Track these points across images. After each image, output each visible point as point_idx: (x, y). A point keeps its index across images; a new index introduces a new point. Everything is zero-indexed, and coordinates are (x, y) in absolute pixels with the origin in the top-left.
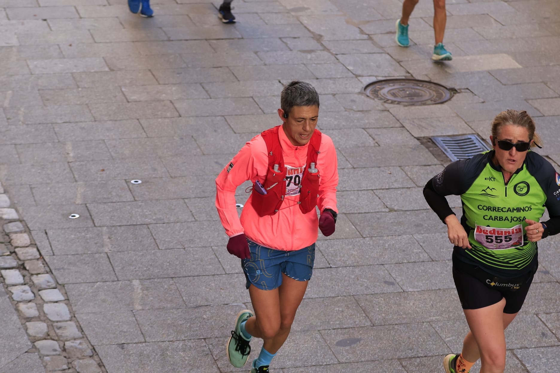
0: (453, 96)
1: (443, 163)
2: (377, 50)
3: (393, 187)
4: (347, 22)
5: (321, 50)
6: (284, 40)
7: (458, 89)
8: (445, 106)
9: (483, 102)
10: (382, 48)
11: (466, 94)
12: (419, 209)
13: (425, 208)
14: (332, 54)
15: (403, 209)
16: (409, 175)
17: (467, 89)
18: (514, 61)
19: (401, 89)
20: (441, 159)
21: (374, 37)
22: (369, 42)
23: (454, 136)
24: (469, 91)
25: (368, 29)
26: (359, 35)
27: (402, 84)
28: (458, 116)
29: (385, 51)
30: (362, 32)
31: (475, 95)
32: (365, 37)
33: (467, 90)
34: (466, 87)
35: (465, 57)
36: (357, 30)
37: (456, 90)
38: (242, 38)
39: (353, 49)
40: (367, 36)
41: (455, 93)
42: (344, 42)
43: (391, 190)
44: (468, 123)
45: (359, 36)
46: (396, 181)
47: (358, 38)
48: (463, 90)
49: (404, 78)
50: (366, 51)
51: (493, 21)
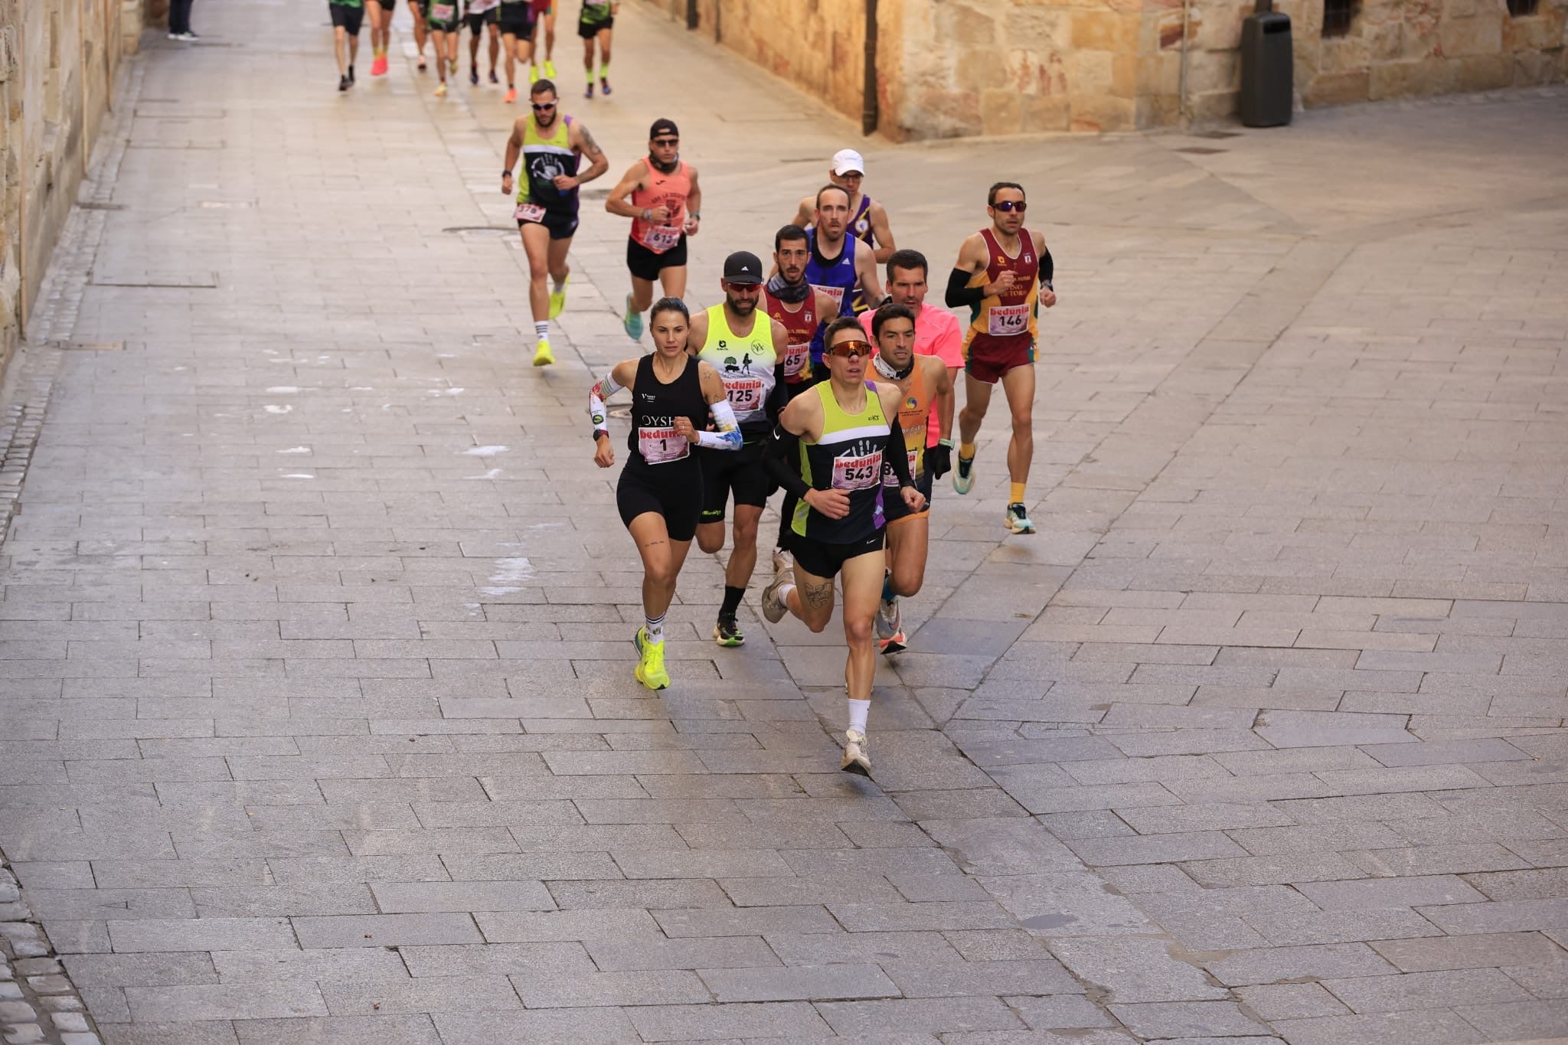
2: (1253, 1028)
4: (1174, 955)
5: (1107, 1029)
6: (1012, 1002)
10: (1265, 1022)
14: (1136, 1038)
21: (1245, 994)
22: (1231, 1006)
25: (1226, 972)
26: (1204, 988)
29: (1273, 1030)
30: (1212, 980)
32: (1222, 993)
36: (1199, 973)
38: (903, 997)
39: (1190, 1026)
40: (1226, 990)
42: (1166, 1005)
45: (1204, 991)
47: (1201, 996)
50: (1223, 1030)
51: (1553, 947)
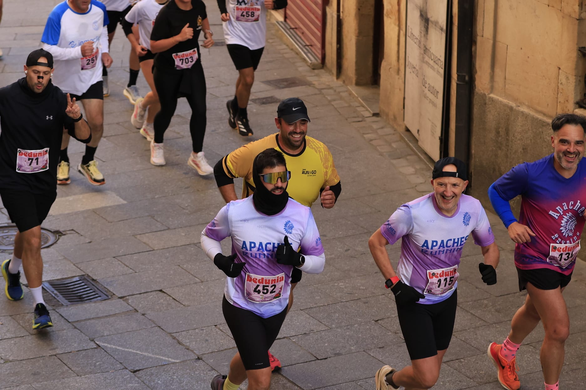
0: (59, 239)
1: (54, 308)
3: (5, 337)
7: (64, 231)
8: (51, 249)
9: (90, 242)
11: (71, 235)
12: (34, 357)
13: (41, 356)
15: (19, 359)
16: (21, 324)
17: (72, 230)
18: (118, 197)
19: (5, 237)
20: (53, 305)
23: (63, 279)
24: (75, 232)
27: (5, 231)
28: (65, 258)
31: (82, 235)
33: (72, 232)
34: (71, 229)
35: (67, 198)
37: (60, 232)
41: (60, 236)
43: (5, 340)
44: (76, 265)
46: (8, 331)
48: (68, 232)
49: (6, 225)
